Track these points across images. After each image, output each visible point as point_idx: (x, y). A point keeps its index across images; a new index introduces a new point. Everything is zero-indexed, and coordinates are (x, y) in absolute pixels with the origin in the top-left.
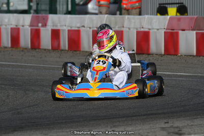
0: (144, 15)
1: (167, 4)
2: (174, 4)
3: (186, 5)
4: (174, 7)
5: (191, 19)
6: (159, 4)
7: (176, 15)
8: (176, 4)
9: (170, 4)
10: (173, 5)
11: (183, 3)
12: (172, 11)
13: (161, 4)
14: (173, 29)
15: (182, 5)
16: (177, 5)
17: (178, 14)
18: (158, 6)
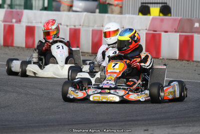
0: (125, 14)
1: (150, 3)
2: (157, 3)
3: (170, 5)
4: (157, 7)
5: (175, 20)
6: (142, 3)
7: (159, 15)
8: (159, 3)
9: (152, 3)
10: (156, 5)
11: (166, 3)
12: (155, 11)
13: (143, 3)
14: (155, 30)
15: (165, 5)
16: (161, 5)
17: (161, 15)
18: (140, 5)
